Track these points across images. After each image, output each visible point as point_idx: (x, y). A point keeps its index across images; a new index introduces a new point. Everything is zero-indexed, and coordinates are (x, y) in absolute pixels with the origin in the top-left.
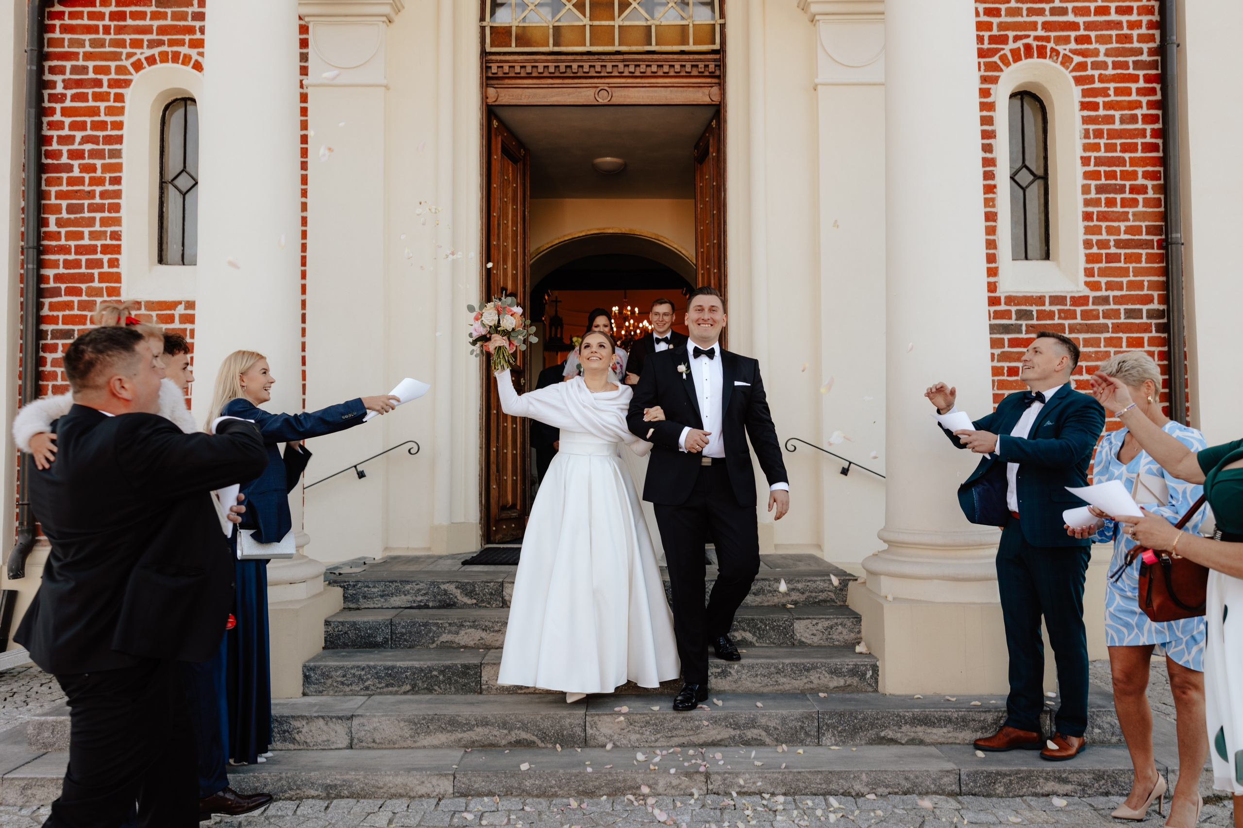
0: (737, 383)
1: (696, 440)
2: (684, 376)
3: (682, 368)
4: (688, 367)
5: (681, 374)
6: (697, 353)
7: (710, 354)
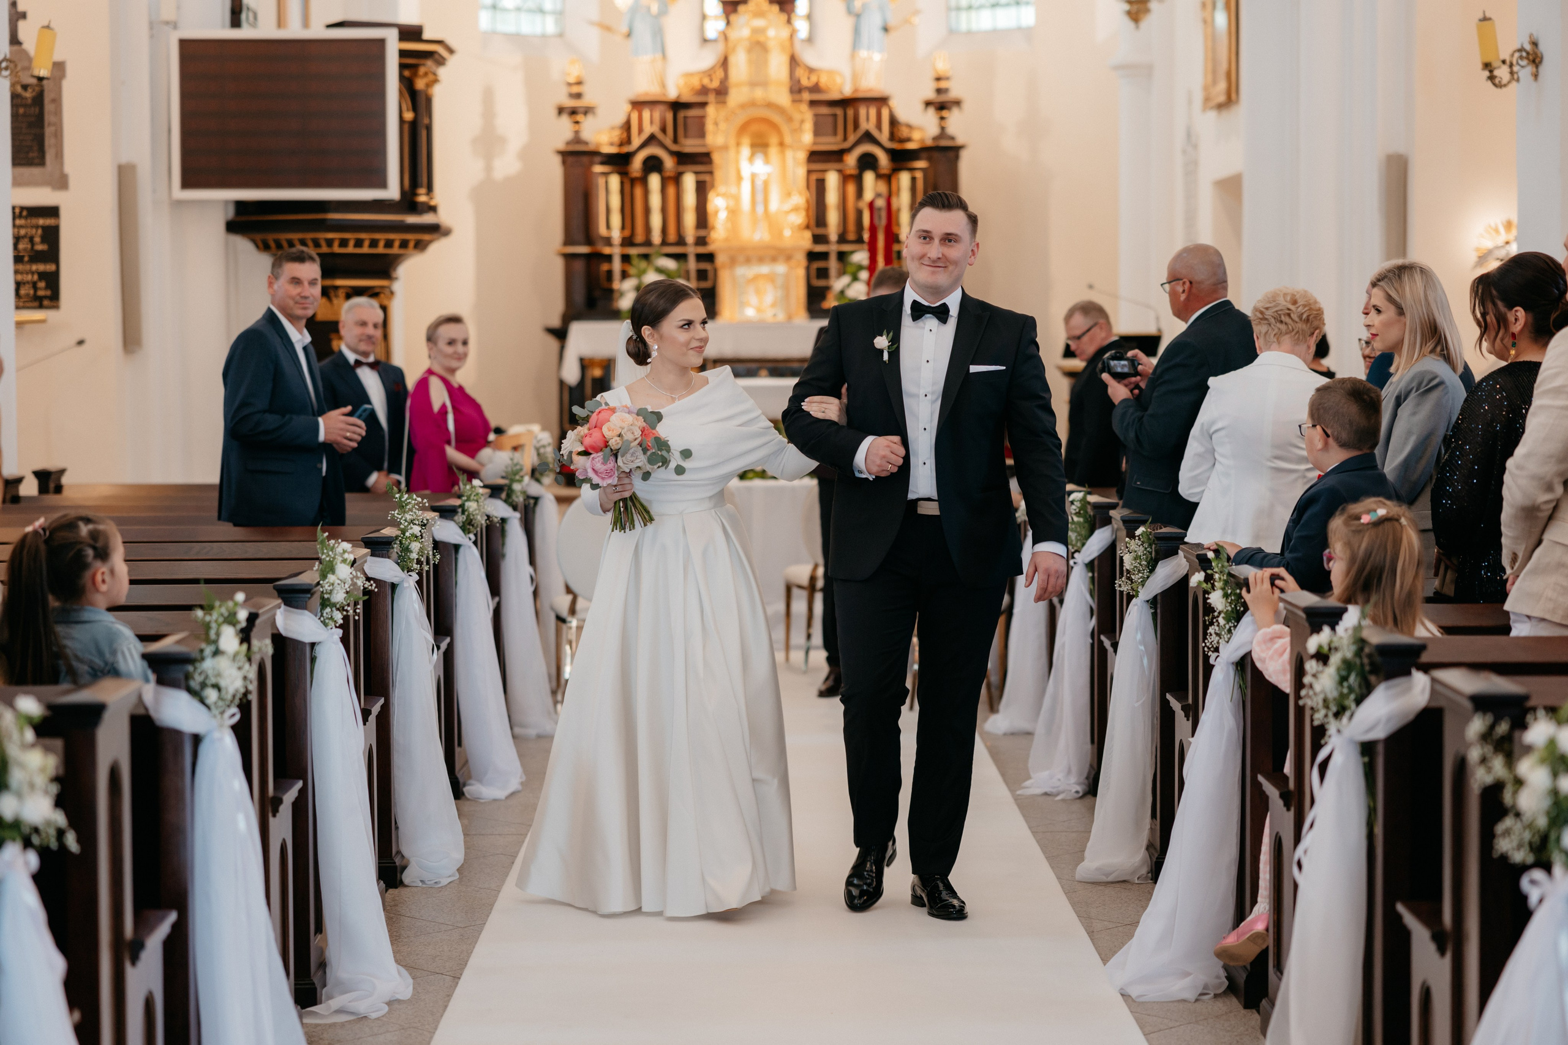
0: (974, 369)
1: (884, 457)
2: (886, 357)
3: (881, 342)
4: (895, 341)
5: (881, 351)
6: (919, 311)
7: (942, 313)
